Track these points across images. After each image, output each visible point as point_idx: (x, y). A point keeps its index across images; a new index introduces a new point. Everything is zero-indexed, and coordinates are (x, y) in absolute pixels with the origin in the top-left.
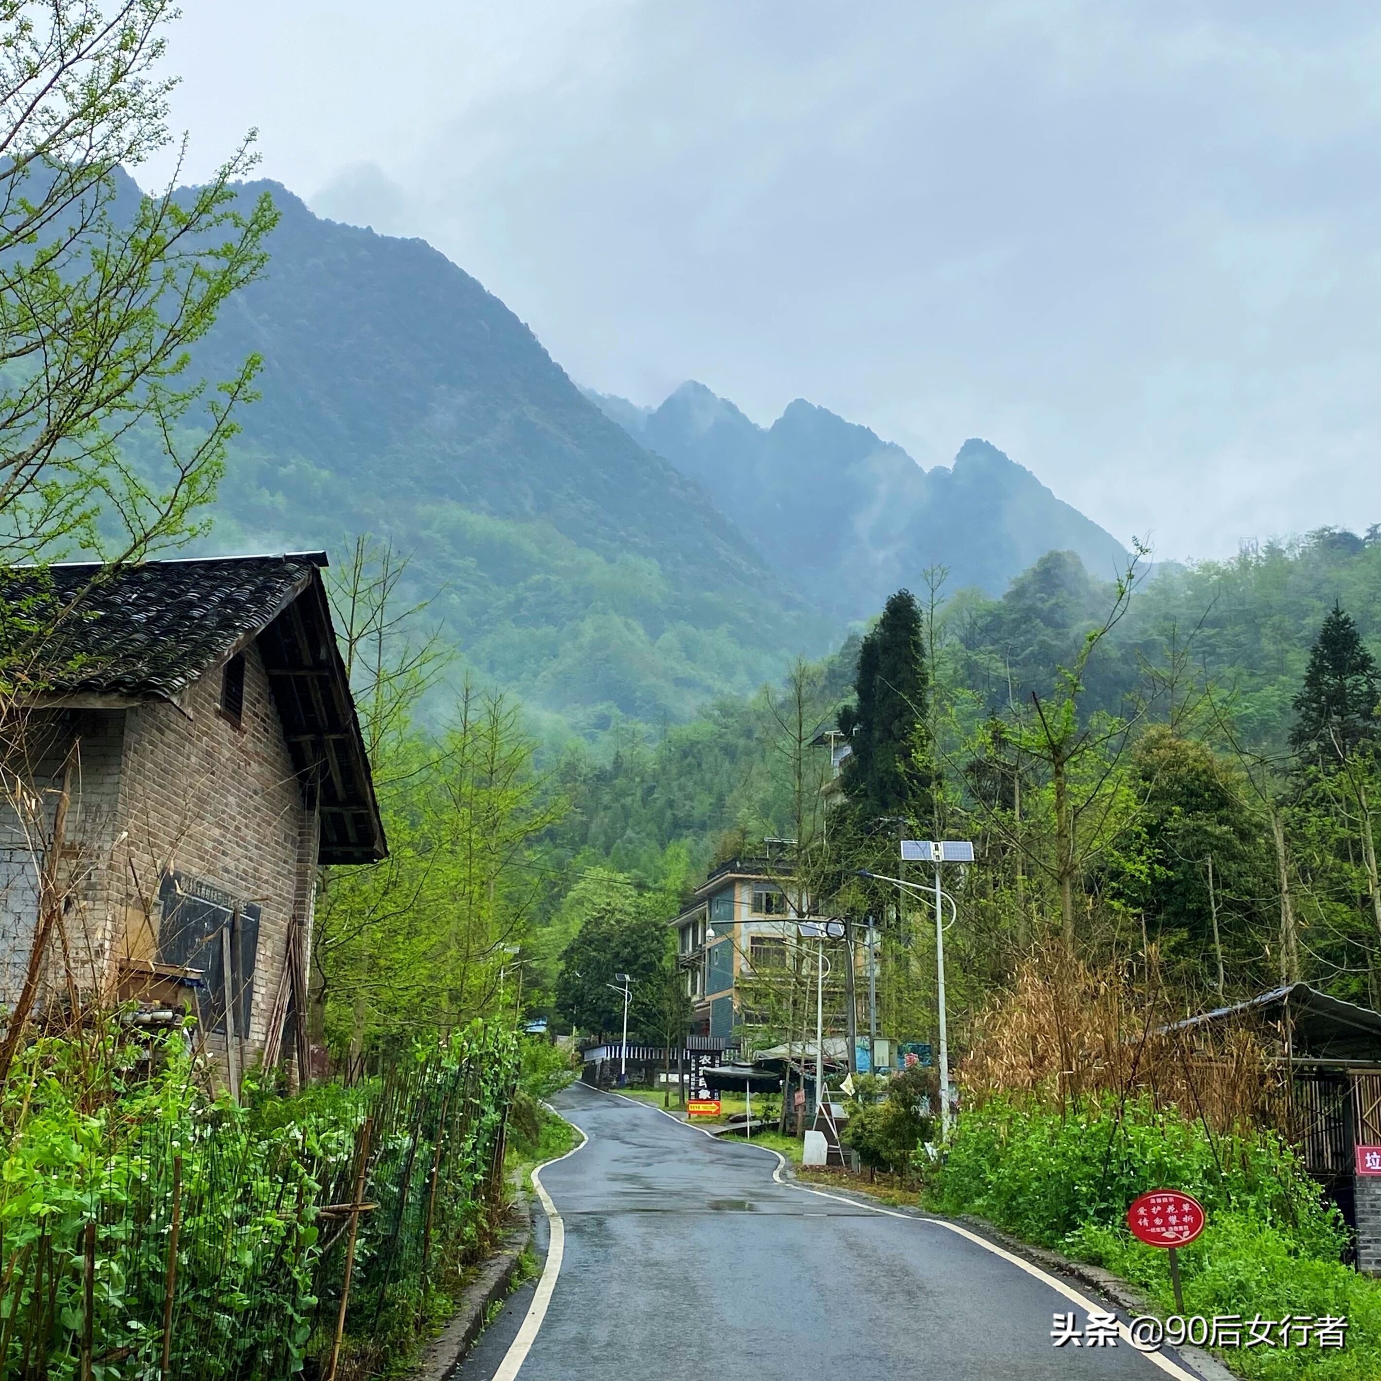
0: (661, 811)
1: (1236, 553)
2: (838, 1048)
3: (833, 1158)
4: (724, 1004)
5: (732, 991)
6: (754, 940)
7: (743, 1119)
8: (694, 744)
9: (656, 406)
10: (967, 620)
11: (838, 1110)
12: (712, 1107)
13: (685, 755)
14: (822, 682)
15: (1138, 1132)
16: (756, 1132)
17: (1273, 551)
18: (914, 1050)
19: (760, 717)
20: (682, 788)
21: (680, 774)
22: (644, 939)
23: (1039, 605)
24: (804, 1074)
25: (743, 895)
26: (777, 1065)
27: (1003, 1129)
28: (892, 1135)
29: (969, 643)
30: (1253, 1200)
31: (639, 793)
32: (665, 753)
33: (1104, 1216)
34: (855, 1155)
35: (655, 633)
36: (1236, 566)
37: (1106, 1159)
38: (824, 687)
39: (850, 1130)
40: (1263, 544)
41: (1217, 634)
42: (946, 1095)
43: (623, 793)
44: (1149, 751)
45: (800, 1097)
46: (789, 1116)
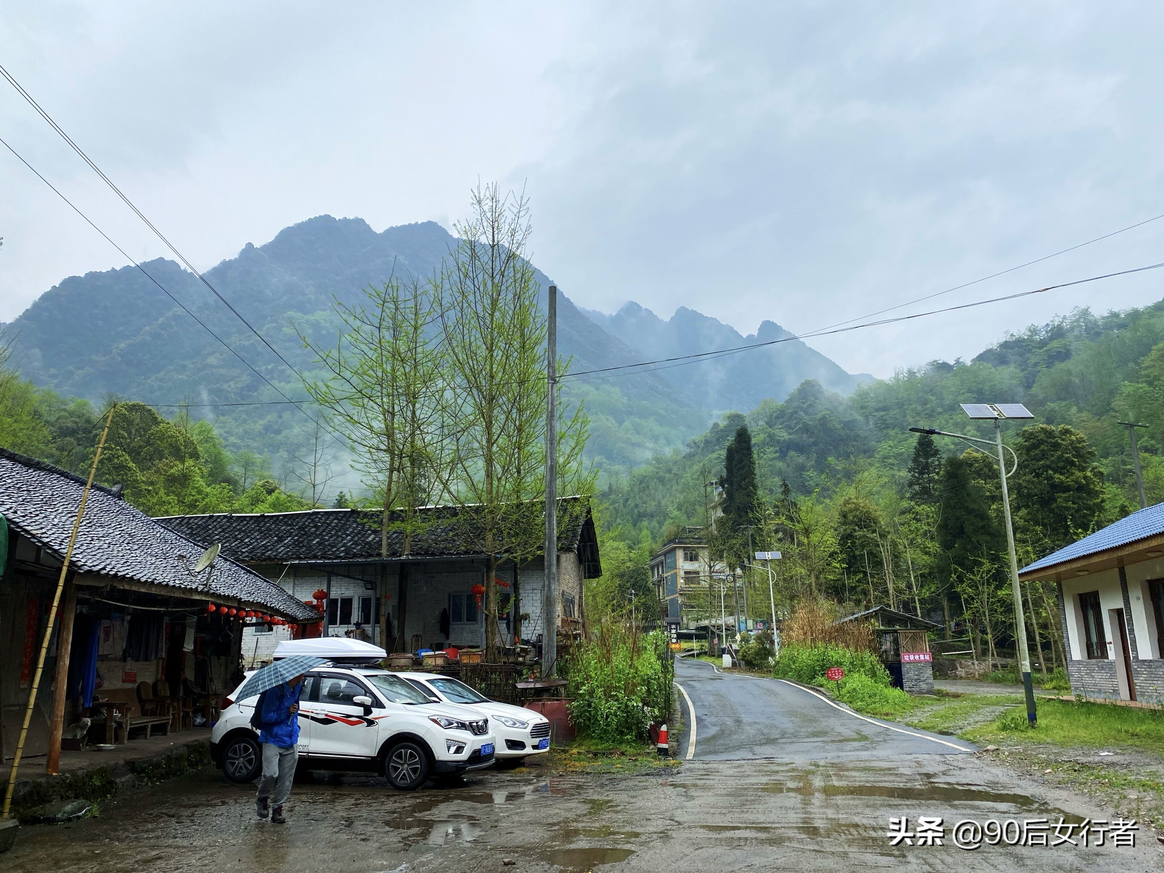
0: (632, 510)
1: (893, 375)
2: (731, 620)
3: (734, 664)
4: (674, 601)
5: (677, 595)
6: (686, 573)
7: (692, 650)
8: (645, 477)
9: (614, 314)
10: (768, 414)
11: (735, 646)
12: (677, 646)
13: (641, 483)
14: (702, 445)
15: (832, 653)
16: (698, 655)
17: (911, 373)
18: (761, 622)
19: (675, 463)
20: (641, 498)
21: (640, 492)
22: (639, 574)
23: (802, 405)
24: (717, 632)
25: (680, 554)
26: (705, 628)
27: (796, 654)
28: (757, 655)
29: (770, 424)
30: (862, 669)
31: (621, 502)
32: (632, 483)
33: (823, 675)
34: (743, 663)
35: (621, 423)
36: (894, 381)
37: (823, 660)
38: (703, 448)
39: (741, 654)
40: (905, 370)
41: (886, 414)
42: (776, 639)
43: (614, 502)
44: (845, 505)
45: (716, 641)
46: (712, 647)
